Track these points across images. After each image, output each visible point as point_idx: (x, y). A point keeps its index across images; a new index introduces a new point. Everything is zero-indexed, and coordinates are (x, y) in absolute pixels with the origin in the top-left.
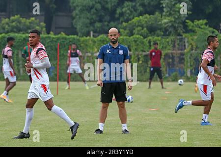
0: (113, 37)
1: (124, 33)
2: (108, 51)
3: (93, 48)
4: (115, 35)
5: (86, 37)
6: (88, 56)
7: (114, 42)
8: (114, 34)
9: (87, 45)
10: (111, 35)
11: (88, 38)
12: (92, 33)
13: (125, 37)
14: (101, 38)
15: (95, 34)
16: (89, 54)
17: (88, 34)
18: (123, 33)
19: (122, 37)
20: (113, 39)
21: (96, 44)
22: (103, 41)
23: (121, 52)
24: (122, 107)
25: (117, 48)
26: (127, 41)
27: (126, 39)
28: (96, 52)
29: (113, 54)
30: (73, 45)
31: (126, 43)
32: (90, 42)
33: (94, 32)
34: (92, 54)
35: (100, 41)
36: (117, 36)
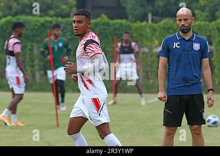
0: (183, 23)
1: (201, 16)
2: (176, 45)
3: (151, 40)
4: (185, 20)
5: (142, 21)
6: (144, 53)
7: (185, 30)
8: (185, 18)
9: (142, 35)
10: (180, 20)
11: (144, 23)
12: (150, 16)
13: (203, 23)
14: (164, 23)
15: (155, 18)
16: (146, 50)
17: (144, 18)
18: (199, 15)
19: (197, 23)
20: (183, 25)
21: (157, 34)
22: (169, 28)
23: (196, 47)
24: (197, 134)
25: (189, 40)
26: (205, 29)
27: (204, 25)
28: (156, 47)
29: (184, 49)
30: (125, 35)
31: (204, 33)
32: (148, 30)
33: (153, 15)
34: (151, 49)
35: (164, 28)
36: (189, 21)
